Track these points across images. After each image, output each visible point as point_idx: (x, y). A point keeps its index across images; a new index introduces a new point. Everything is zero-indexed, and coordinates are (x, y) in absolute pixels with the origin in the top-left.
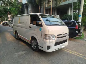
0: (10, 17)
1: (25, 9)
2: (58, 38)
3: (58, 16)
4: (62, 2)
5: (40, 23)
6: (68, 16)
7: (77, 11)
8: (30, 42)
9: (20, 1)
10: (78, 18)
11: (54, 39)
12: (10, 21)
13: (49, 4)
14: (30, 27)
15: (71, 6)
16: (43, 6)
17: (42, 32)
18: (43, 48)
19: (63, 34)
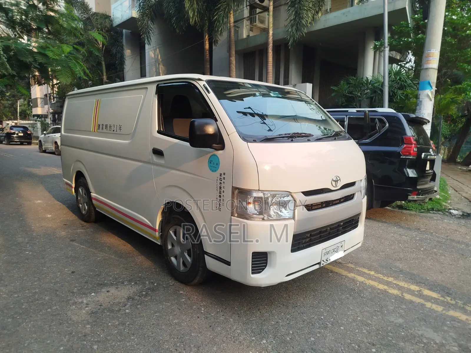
0: (46, 98)
1: (128, 52)
2: (310, 207)
3: (309, 86)
4: (326, 12)
5: (210, 130)
6: (362, 84)
7: (411, 57)
8: (157, 234)
9: (97, 4)
10: (417, 97)
11: (286, 213)
12: (46, 116)
13: (258, 24)
14: (158, 152)
15: (378, 34)
16: (225, 34)
17: (224, 178)
18: (230, 265)
19: (334, 187)
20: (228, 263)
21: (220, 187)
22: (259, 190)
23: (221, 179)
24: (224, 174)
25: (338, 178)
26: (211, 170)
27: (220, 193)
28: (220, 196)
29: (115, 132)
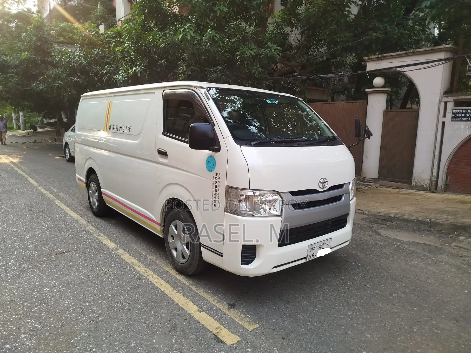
8: (160, 228)
17: (219, 177)
18: (222, 256)
19: (321, 188)
20: (221, 255)
21: (216, 186)
22: (249, 189)
23: (217, 178)
24: (220, 174)
25: (325, 179)
26: (208, 169)
27: (216, 191)
28: (215, 194)
29: (125, 132)
